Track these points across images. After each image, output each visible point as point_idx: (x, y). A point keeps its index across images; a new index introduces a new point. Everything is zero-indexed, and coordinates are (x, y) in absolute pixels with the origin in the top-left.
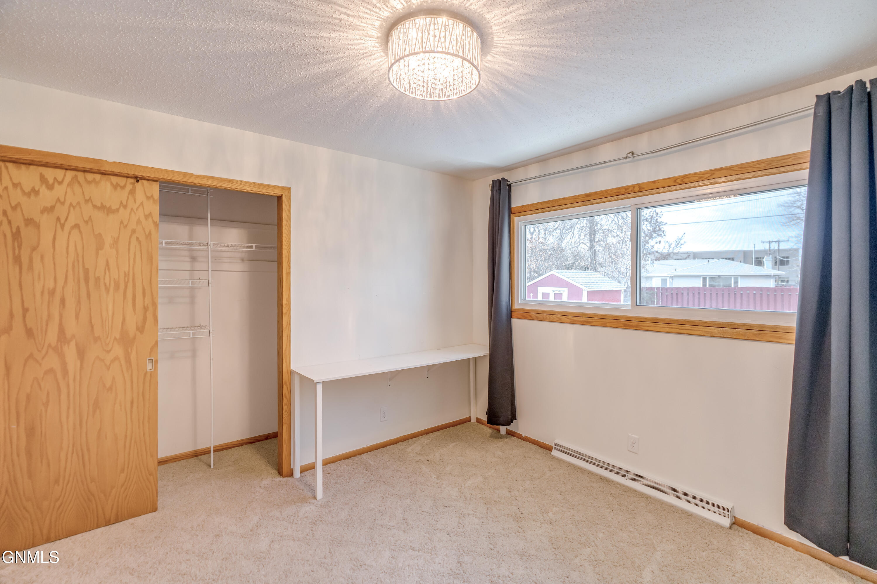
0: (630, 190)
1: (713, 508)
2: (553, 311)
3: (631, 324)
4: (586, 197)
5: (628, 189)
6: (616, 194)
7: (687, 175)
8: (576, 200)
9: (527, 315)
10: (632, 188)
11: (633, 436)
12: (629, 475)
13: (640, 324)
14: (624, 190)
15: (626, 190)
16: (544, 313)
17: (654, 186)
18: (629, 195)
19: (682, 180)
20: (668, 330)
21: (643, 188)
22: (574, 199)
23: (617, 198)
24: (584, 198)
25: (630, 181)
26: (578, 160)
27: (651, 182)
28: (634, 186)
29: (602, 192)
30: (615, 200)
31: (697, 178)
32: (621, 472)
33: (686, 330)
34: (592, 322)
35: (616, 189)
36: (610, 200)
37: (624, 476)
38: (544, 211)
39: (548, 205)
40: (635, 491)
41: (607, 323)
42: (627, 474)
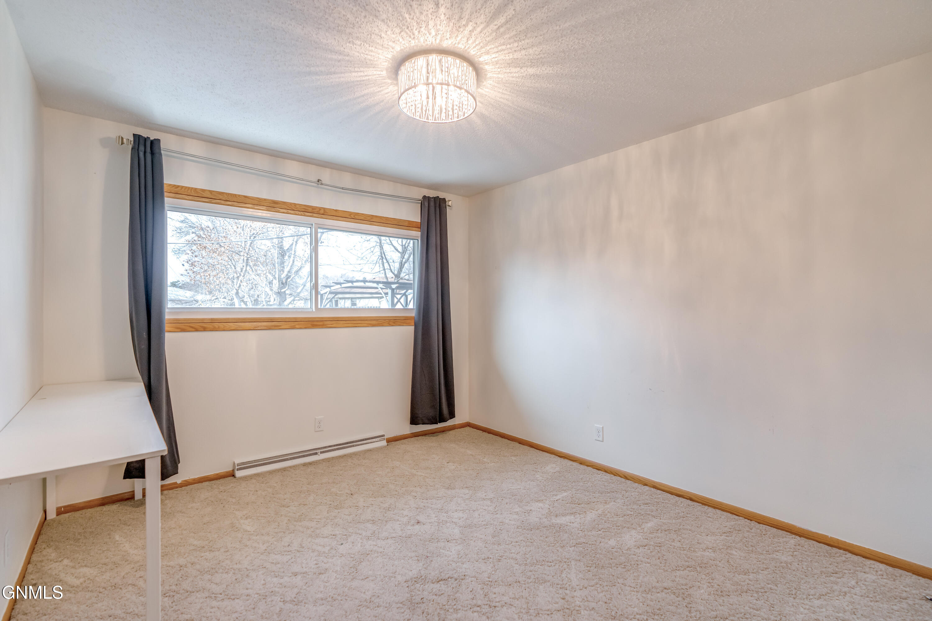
0: (316, 210)
1: (376, 439)
2: (228, 319)
3: (318, 324)
4: (272, 203)
5: (315, 209)
6: (304, 210)
7: (358, 213)
8: (260, 202)
9: (184, 325)
10: (318, 210)
11: (320, 417)
12: (319, 451)
13: (325, 323)
14: (311, 209)
15: (313, 209)
16: (213, 321)
17: (334, 214)
18: (315, 215)
19: (354, 216)
20: (348, 325)
21: (327, 213)
22: (259, 201)
23: (304, 214)
24: (270, 204)
25: (315, 202)
26: (261, 162)
27: (334, 210)
28: (320, 209)
29: (291, 204)
30: (301, 215)
31: (363, 218)
32: (313, 452)
33: (357, 324)
34: (280, 326)
35: (305, 205)
36: (297, 213)
37: (316, 454)
38: (213, 202)
39: (221, 197)
40: (333, 458)
41: (295, 325)
42: (318, 451)
